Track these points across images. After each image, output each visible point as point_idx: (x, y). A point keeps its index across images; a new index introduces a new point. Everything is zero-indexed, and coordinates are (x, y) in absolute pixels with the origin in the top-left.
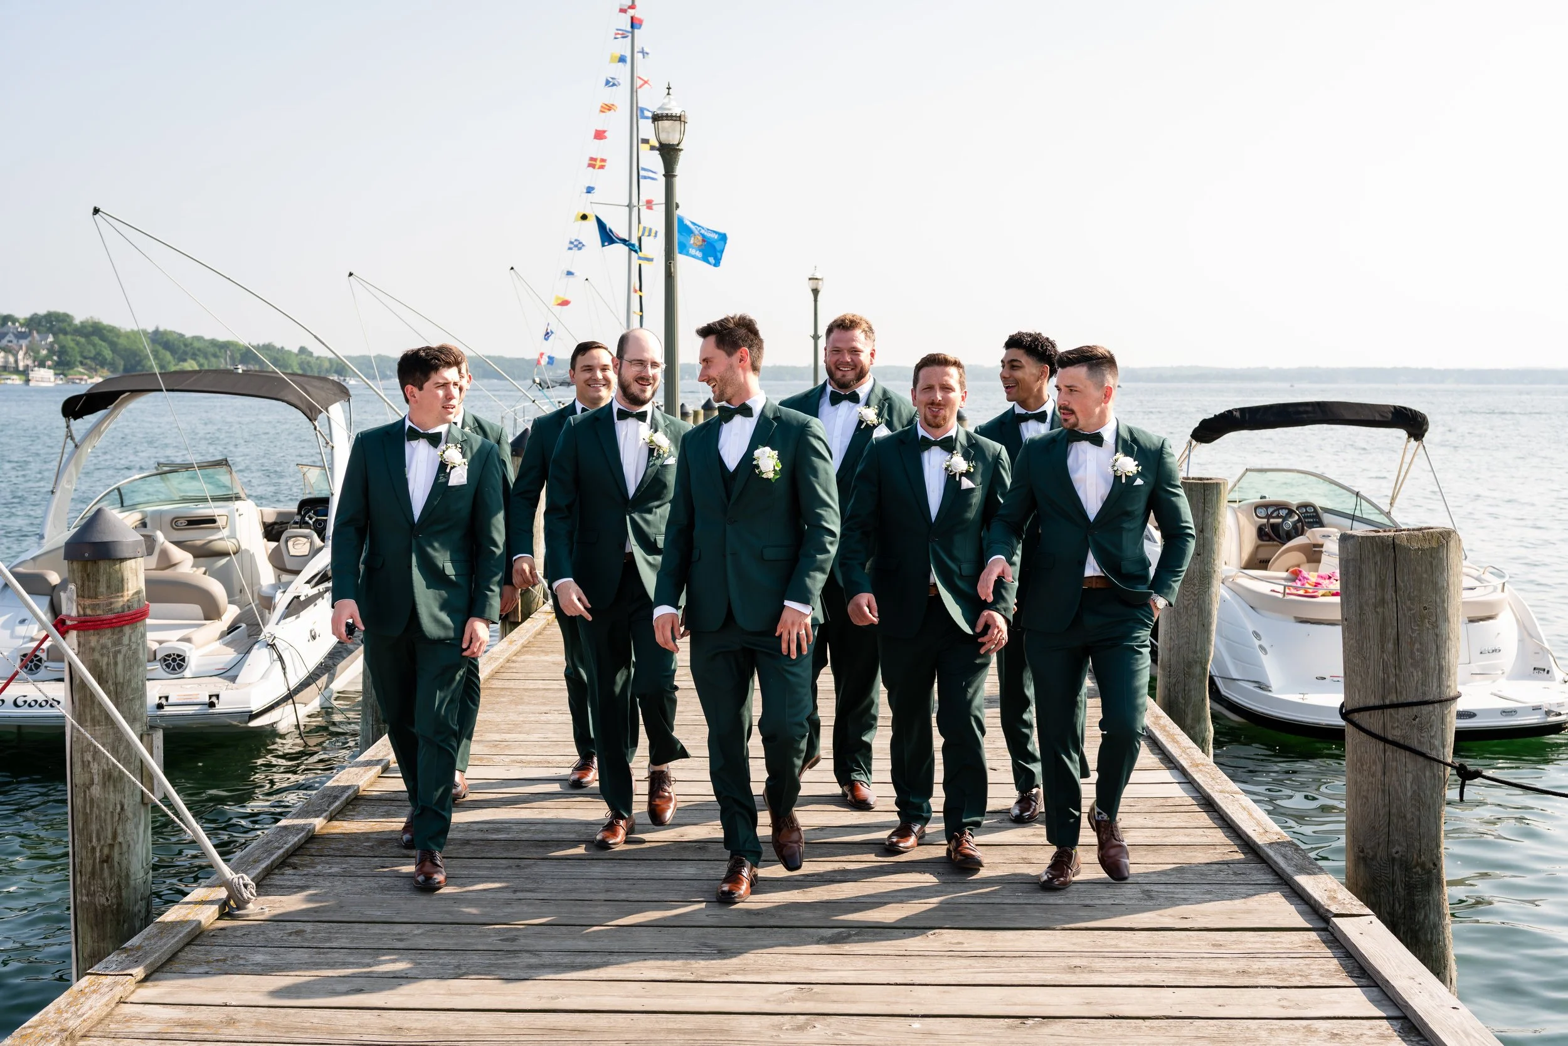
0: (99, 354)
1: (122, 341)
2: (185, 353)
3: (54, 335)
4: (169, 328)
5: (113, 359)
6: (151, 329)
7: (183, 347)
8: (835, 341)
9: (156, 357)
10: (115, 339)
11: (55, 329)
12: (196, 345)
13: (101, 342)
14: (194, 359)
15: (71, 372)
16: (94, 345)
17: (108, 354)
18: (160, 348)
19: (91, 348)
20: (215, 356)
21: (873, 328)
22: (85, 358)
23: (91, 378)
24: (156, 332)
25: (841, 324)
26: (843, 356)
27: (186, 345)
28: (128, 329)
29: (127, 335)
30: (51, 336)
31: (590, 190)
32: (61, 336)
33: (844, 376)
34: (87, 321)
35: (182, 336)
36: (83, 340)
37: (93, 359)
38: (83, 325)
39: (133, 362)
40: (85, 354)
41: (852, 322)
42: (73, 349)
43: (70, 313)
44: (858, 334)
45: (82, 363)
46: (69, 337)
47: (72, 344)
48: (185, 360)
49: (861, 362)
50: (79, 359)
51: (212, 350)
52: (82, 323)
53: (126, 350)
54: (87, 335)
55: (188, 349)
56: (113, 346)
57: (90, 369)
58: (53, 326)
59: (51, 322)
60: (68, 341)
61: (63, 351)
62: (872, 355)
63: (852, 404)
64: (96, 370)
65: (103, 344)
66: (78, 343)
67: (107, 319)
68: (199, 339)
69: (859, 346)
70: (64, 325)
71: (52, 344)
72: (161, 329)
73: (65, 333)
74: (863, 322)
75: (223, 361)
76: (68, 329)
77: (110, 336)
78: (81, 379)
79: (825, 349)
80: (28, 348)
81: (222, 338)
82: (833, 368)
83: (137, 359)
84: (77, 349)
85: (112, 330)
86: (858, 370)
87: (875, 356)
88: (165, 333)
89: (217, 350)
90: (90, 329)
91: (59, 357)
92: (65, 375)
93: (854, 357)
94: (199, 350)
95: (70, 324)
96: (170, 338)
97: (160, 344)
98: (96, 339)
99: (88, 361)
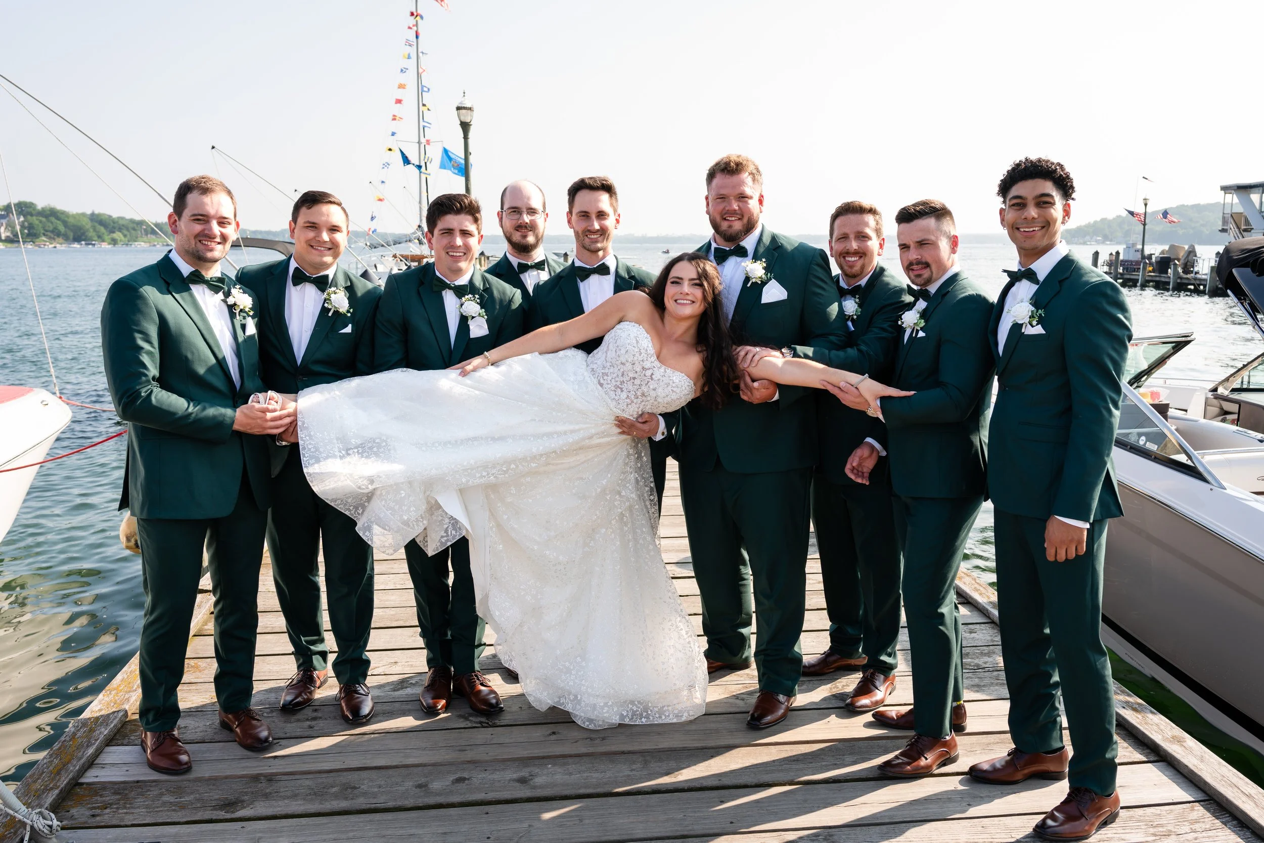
0: (55, 228)
1: (71, 220)
2: (114, 228)
3: (24, 216)
4: (102, 212)
5: (65, 232)
6: (89, 212)
7: (112, 224)
8: (719, 187)
9: (95, 230)
10: (66, 219)
11: (24, 212)
12: (121, 222)
13: (56, 221)
14: (120, 232)
15: (37, 240)
16: (52, 223)
17: (62, 228)
18: (96, 224)
19: (50, 225)
20: (134, 229)
21: (760, 169)
22: (47, 231)
23: (51, 244)
24: (93, 214)
25: (726, 168)
26: (730, 204)
27: (114, 223)
28: (75, 213)
29: (74, 216)
30: (22, 217)
31: (393, 134)
32: (29, 217)
33: (730, 227)
34: (46, 207)
35: (110, 216)
36: (44, 219)
37: (52, 232)
38: (43, 210)
39: (79, 234)
40: (47, 228)
41: (738, 164)
42: (38, 225)
43: (34, 202)
44: (745, 176)
45: (44, 235)
46: (34, 218)
47: (37, 222)
48: (114, 232)
49: (749, 209)
50: (42, 231)
51: (131, 225)
52: (42, 208)
53: (74, 226)
54: (47, 217)
55: (116, 225)
56: (65, 223)
57: (50, 238)
58: (22, 210)
59: (21, 208)
60: (34, 220)
61: (31, 227)
62: (761, 202)
63: (739, 259)
64: (54, 239)
65: (58, 222)
66: (41, 222)
67: (60, 206)
68: (122, 218)
69: (748, 191)
70: (31, 210)
71: (23, 222)
72: (96, 212)
73: (32, 215)
74: (750, 163)
75: (139, 232)
76: (34, 212)
77: (62, 217)
78: (45, 245)
79: (707, 198)
80: (7, 225)
81: (137, 218)
82: (718, 219)
83: (82, 231)
84: (40, 225)
85: (63, 213)
86: (745, 220)
87: (764, 203)
88: (99, 215)
89: (135, 225)
90: (48, 212)
91: (28, 230)
92: (34, 242)
93: (741, 204)
94: (123, 225)
95: (35, 209)
96: (103, 217)
97: (96, 222)
98: (53, 219)
99: (49, 234)
